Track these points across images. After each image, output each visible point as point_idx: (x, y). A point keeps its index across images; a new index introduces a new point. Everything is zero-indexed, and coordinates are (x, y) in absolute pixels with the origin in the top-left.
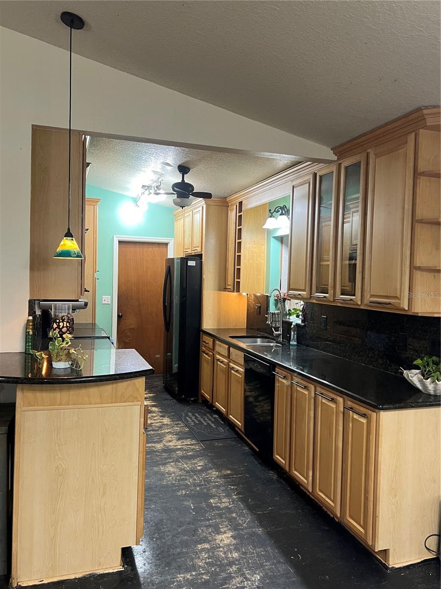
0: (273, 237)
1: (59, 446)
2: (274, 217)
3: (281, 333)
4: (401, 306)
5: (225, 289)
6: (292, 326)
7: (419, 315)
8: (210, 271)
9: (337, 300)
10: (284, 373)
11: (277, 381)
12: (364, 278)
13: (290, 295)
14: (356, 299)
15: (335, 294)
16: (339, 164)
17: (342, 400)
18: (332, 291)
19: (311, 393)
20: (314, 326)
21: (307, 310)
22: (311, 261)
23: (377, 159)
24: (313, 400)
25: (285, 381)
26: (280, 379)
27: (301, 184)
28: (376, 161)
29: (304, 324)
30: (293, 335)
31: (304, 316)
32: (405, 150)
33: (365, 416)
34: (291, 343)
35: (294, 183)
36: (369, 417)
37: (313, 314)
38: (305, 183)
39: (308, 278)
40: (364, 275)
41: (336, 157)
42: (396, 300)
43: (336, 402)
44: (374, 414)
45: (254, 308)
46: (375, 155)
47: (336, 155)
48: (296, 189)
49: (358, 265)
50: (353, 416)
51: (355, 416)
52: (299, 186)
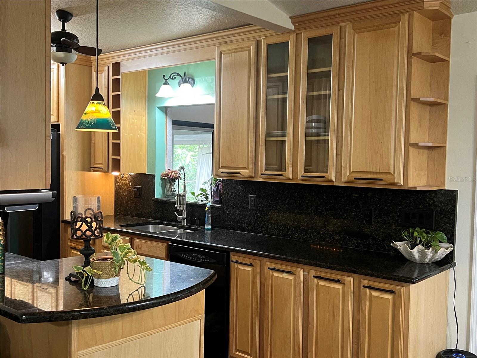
0: (157, 107)
2: (169, 84)
3: (185, 216)
4: (396, 181)
5: (91, 168)
6: (207, 209)
7: (417, 190)
8: (71, 147)
9: (299, 177)
10: (248, 260)
11: (236, 271)
12: (339, 155)
13: (220, 174)
14: (328, 176)
15: (295, 171)
16: (297, 34)
17: (352, 279)
18: (291, 168)
19: (299, 277)
20: (237, 206)
21: (225, 190)
22: (254, 137)
23: (356, 34)
24: (302, 285)
25: (249, 269)
26: (240, 267)
27: (235, 51)
28: (354, 35)
29: (220, 205)
30: (208, 217)
31: (220, 197)
32: (397, 28)
33: (391, 292)
34: (206, 227)
35: (223, 48)
36: (397, 292)
37: (235, 193)
38: (242, 49)
39: (252, 155)
40: (339, 152)
41: (293, 27)
42: (389, 176)
43: (343, 282)
44: (403, 289)
45: (130, 191)
46: (353, 29)
47: (293, 25)
48: (227, 55)
49: (332, 141)
50: (371, 294)
51: (375, 293)
52: (232, 53)
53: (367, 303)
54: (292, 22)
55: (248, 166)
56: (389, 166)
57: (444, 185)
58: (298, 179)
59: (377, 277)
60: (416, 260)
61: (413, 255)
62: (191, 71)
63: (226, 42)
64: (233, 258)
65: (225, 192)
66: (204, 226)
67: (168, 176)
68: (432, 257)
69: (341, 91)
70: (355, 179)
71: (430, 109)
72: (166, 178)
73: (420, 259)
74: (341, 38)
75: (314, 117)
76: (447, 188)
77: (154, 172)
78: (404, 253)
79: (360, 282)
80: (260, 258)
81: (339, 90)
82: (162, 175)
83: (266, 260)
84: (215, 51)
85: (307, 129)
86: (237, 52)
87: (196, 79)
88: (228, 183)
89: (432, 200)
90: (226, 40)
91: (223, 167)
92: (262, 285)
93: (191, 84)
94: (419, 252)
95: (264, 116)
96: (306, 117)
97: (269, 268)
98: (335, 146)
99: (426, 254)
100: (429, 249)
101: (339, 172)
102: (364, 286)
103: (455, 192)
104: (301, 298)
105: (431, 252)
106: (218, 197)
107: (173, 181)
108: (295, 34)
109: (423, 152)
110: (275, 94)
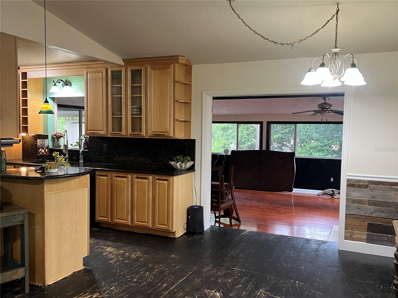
0: (49, 97)
1: (60, 211)
2: (57, 85)
3: (68, 157)
4: (170, 136)
6: (80, 152)
9: (129, 134)
10: (105, 173)
11: (98, 179)
12: (146, 124)
13: (88, 133)
14: (142, 134)
15: (127, 132)
16: (126, 67)
17: (151, 177)
18: (125, 130)
19: (129, 178)
20: (97, 150)
21: (90, 142)
22: (106, 115)
23: (152, 71)
24: (130, 182)
25: (105, 178)
26: (101, 177)
27: (95, 72)
28: (151, 71)
29: (88, 150)
30: (81, 157)
31: (88, 146)
32: (169, 70)
33: (166, 180)
34: (80, 162)
35: (89, 70)
36: (169, 180)
37: (96, 144)
38: (99, 72)
39: (105, 124)
40: (146, 123)
41: (124, 64)
42: (167, 133)
43: (148, 178)
44: (171, 178)
45: (32, 144)
46: (151, 68)
47: (124, 63)
48: (90, 74)
49: (143, 118)
50: (159, 182)
51: (160, 182)
52: (93, 73)
53: (158, 186)
54: (123, 62)
55: (103, 130)
56: (167, 129)
57: (191, 137)
58: (128, 135)
59: (161, 175)
60: (178, 168)
61: (177, 166)
62: (69, 79)
63: (90, 67)
64: (97, 173)
65: (90, 143)
66: (79, 161)
67: (56, 135)
68: (185, 167)
69: (147, 96)
70: (153, 135)
71: (185, 105)
72: (55, 136)
73: (180, 168)
74: (146, 71)
75: (135, 106)
76: (192, 139)
77: (48, 134)
78: (174, 166)
79: (155, 178)
80: (111, 172)
81: (146, 95)
82: (52, 135)
83: (113, 173)
84: (84, 71)
85: (132, 112)
86: (96, 73)
87: (72, 83)
88: (92, 138)
89: (186, 143)
90: (90, 66)
91: (90, 130)
92: (112, 185)
93: (70, 86)
94: (179, 165)
95: (111, 105)
96: (131, 106)
97: (115, 176)
98: (145, 120)
99: (182, 165)
100: (183, 163)
101: (146, 132)
102: (156, 179)
103: (195, 140)
104: (130, 188)
105: (184, 164)
106: (86, 146)
107: (59, 139)
108: (125, 68)
109: (182, 123)
110: (116, 95)
